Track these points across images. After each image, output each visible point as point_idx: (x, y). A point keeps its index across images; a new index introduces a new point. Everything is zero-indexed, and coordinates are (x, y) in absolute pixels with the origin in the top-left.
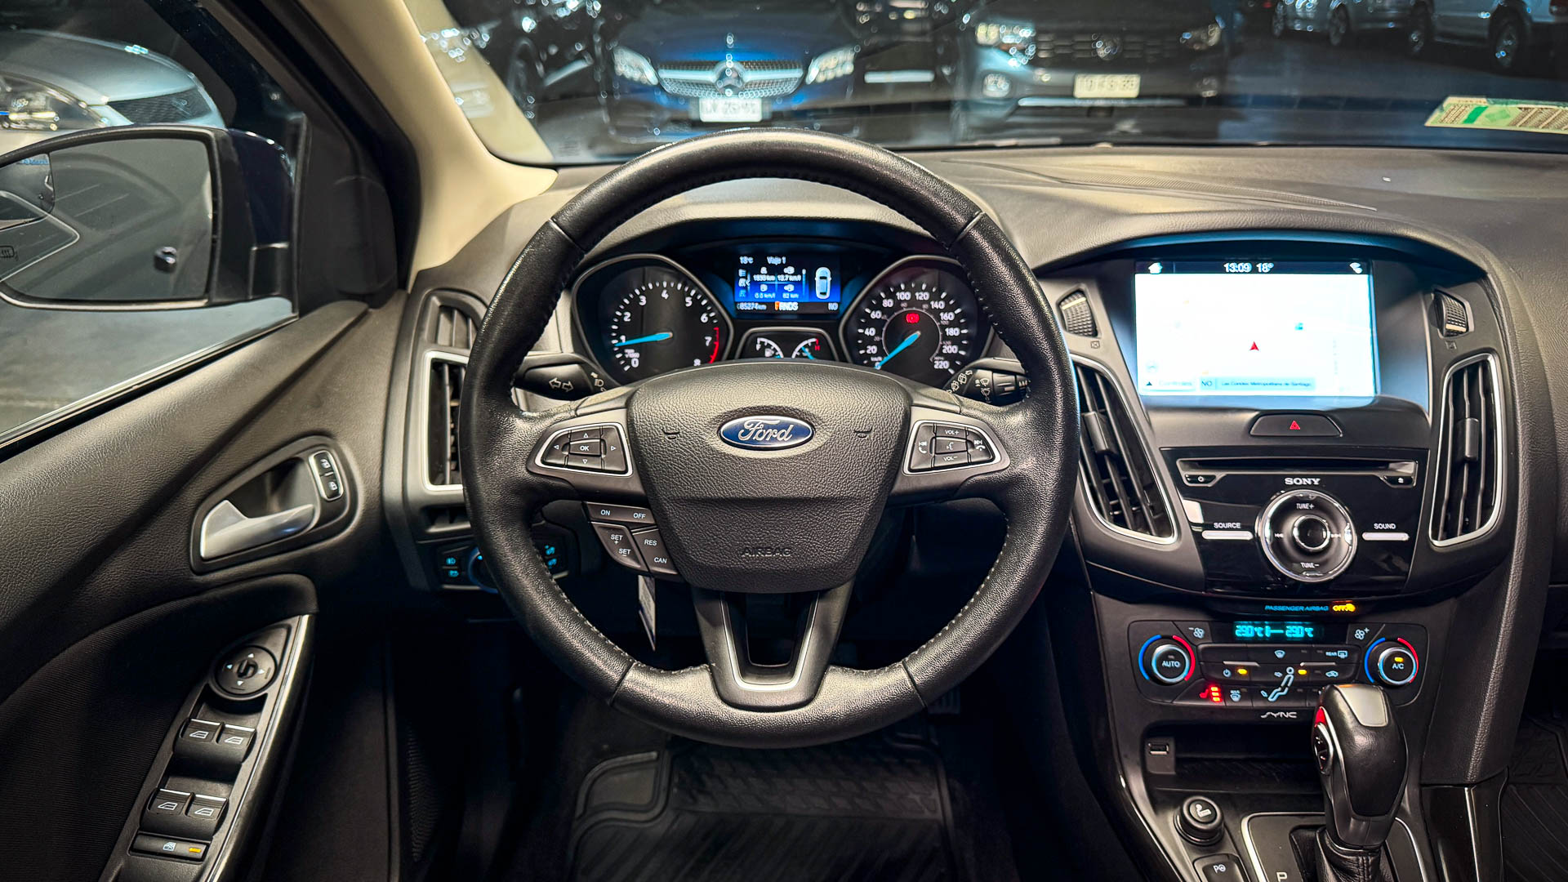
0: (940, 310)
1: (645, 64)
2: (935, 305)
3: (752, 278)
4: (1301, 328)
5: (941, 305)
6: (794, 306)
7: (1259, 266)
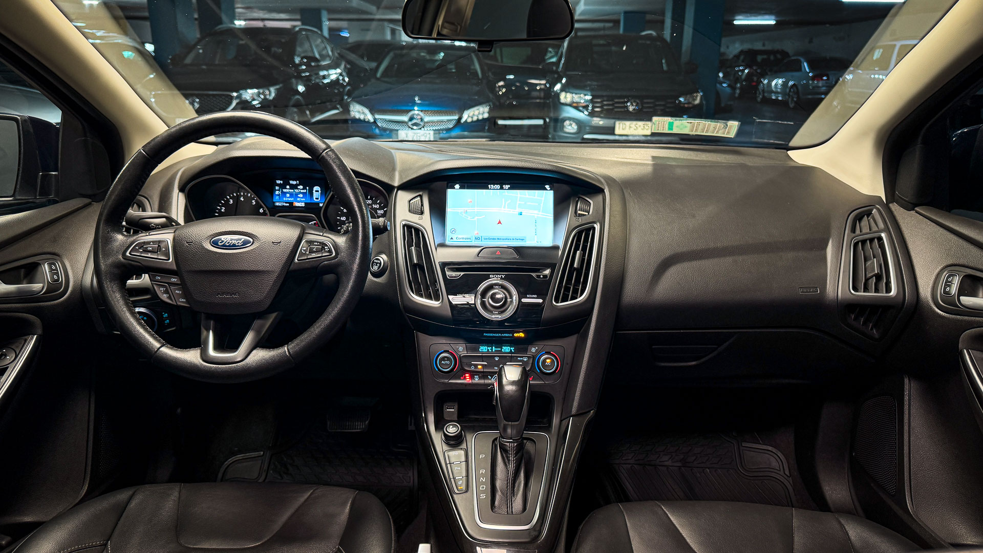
0: (377, 209)
1: (367, 111)
2: (374, 206)
3: (282, 191)
4: (521, 214)
5: (377, 206)
6: (303, 205)
7: (504, 186)
